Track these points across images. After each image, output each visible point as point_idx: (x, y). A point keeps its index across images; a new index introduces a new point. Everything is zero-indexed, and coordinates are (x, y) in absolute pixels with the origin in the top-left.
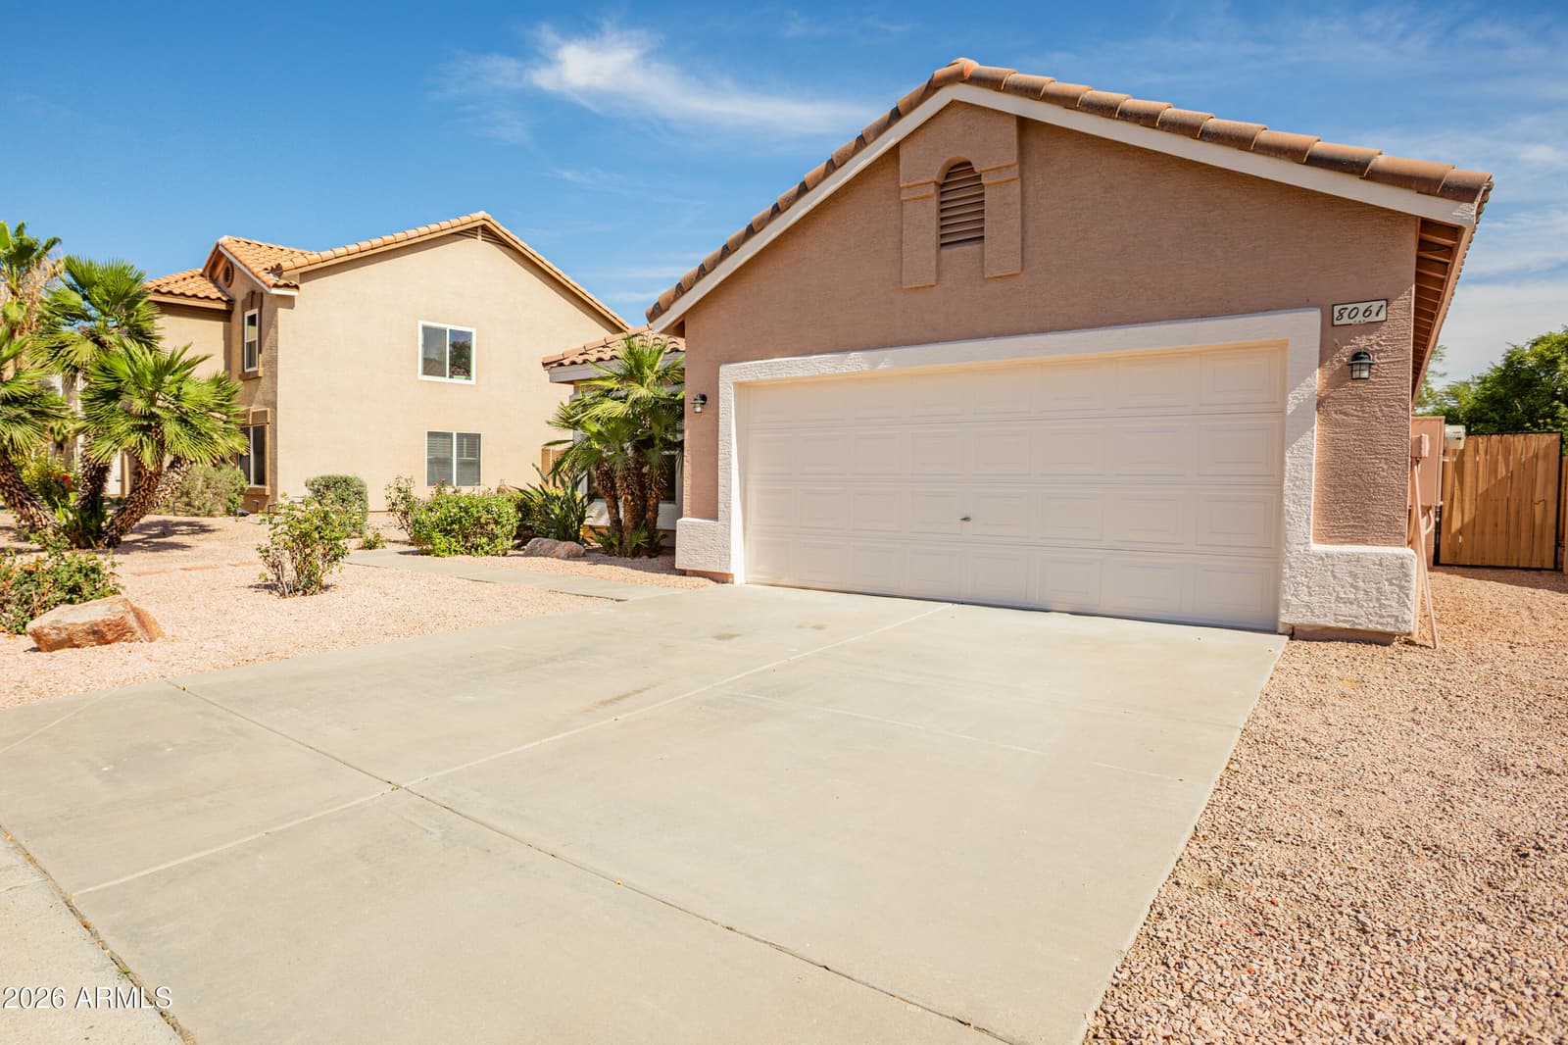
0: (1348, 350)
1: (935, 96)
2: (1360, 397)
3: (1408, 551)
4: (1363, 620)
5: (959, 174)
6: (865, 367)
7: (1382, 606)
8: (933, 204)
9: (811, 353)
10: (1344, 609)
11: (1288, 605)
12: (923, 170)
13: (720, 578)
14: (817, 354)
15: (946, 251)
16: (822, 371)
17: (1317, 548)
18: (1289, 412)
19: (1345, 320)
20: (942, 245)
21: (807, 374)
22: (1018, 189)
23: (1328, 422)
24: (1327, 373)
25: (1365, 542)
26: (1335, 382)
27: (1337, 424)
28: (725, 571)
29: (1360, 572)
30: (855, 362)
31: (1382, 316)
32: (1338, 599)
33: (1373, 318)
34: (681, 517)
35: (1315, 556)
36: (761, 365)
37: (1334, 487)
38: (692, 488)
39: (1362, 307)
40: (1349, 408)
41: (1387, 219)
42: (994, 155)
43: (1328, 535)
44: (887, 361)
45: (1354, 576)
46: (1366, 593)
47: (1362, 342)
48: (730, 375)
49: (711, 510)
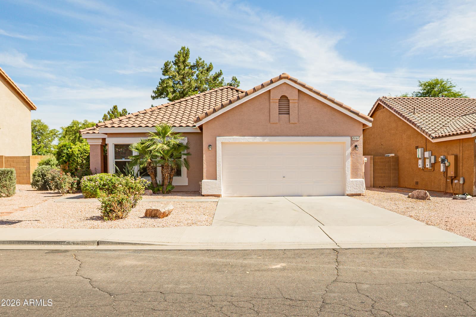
0: (354, 145)
1: (281, 80)
2: (356, 153)
3: (362, 179)
4: (358, 192)
5: (284, 98)
6: (261, 141)
7: (360, 189)
8: (278, 104)
9: (245, 136)
10: (355, 190)
11: (347, 190)
12: (276, 96)
13: (218, 196)
14: (247, 136)
15: (280, 115)
16: (249, 141)
17: (351, 180)
18: (346, 155)
19: (354, 139)
20: (279, 114)
21: (244, 141)
22: (297, 105)
23: (352, 157)
24: (352, 148)
25: (357, 178)
26: (353, 150)
27: (353, 158)
28: (219, 194)
29: (357, 183)
30: (259, 139)
31: (359, 139)
32: (354, 189)
33: (357, 139)
34: (203, 179)
35: (351, 181)
36: (230, 138)
37: (353, 169)
38: (207, 171)
39: (356, 137)
40: (355, 155)
41: (359, 123)
42: (293, 96)
43: (352, 178)
44: (267, 139)
45: (356, 184)
46: (358, 187)
47: (356, 144)
48: (219, 140)
49: (214, 177)
